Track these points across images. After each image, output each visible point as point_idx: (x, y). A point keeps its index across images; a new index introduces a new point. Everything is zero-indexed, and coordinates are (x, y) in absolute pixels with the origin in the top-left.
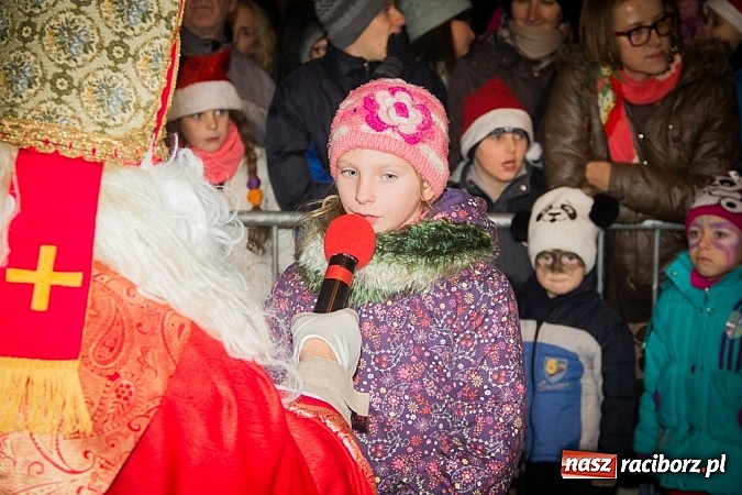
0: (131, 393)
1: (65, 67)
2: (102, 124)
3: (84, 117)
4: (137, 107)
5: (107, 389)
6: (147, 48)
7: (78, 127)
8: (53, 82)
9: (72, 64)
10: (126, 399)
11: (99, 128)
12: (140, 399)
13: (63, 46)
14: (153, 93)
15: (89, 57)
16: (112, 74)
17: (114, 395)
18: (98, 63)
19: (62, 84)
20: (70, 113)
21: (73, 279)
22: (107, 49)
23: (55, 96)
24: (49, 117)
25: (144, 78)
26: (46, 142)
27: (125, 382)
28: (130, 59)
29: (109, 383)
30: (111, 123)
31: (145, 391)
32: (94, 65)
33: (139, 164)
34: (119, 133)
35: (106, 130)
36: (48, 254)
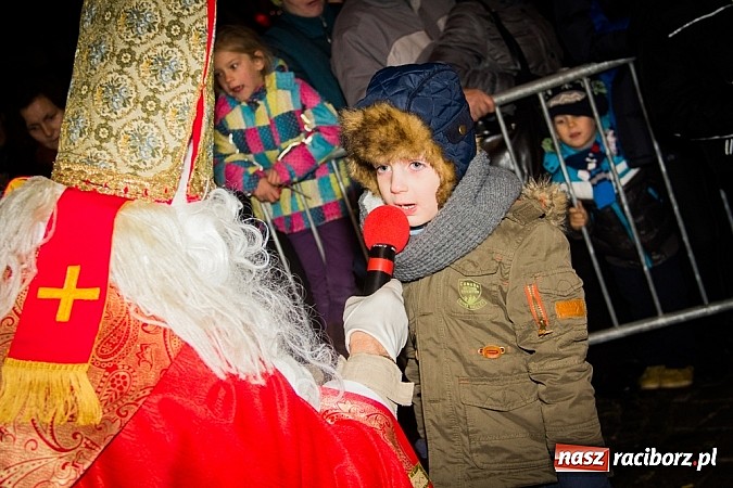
0: (125, 383)
1: (107, 119)
2: (134, 167)
3: (119, 161)
4: (166, 153)
5: (104, 379)
6: (175, 102)
7: (113, 169)
8: (97, 132)
9: (114, 116)
10: (120, 388)
11: (132, 171)
12: (133, 389)
13: (107, 101)
14: (180, 140)
15: (126, 110)
16: (144, 124)
17: (109, 384)
18: (134, 115)
19: (103, 133)
20: (108, 158)
21: (92, 294)
22: (142, 103)
23: (98, 143)
24: (90, 161)
25: (172, 127)
26: (87, 182)
27: (122, 374)
28: (161, 112)
29: (107, 374)
30: (142, 166)
31: (139, 382)
32: (131, 116)
33: (170, 202)
34: (150, 174)
35: (138, 172)
36: (73, 273)
